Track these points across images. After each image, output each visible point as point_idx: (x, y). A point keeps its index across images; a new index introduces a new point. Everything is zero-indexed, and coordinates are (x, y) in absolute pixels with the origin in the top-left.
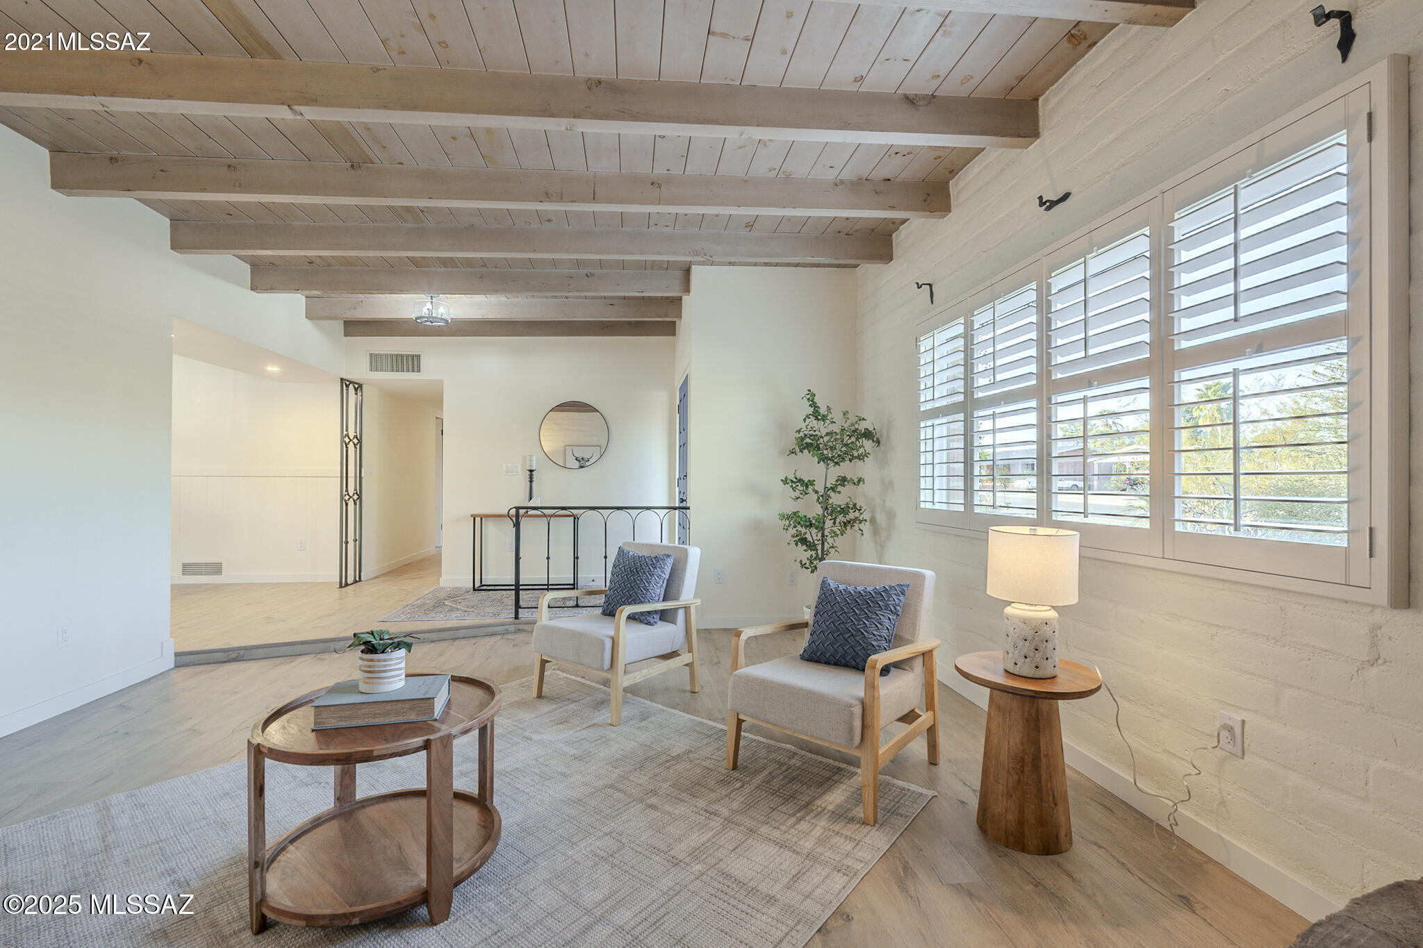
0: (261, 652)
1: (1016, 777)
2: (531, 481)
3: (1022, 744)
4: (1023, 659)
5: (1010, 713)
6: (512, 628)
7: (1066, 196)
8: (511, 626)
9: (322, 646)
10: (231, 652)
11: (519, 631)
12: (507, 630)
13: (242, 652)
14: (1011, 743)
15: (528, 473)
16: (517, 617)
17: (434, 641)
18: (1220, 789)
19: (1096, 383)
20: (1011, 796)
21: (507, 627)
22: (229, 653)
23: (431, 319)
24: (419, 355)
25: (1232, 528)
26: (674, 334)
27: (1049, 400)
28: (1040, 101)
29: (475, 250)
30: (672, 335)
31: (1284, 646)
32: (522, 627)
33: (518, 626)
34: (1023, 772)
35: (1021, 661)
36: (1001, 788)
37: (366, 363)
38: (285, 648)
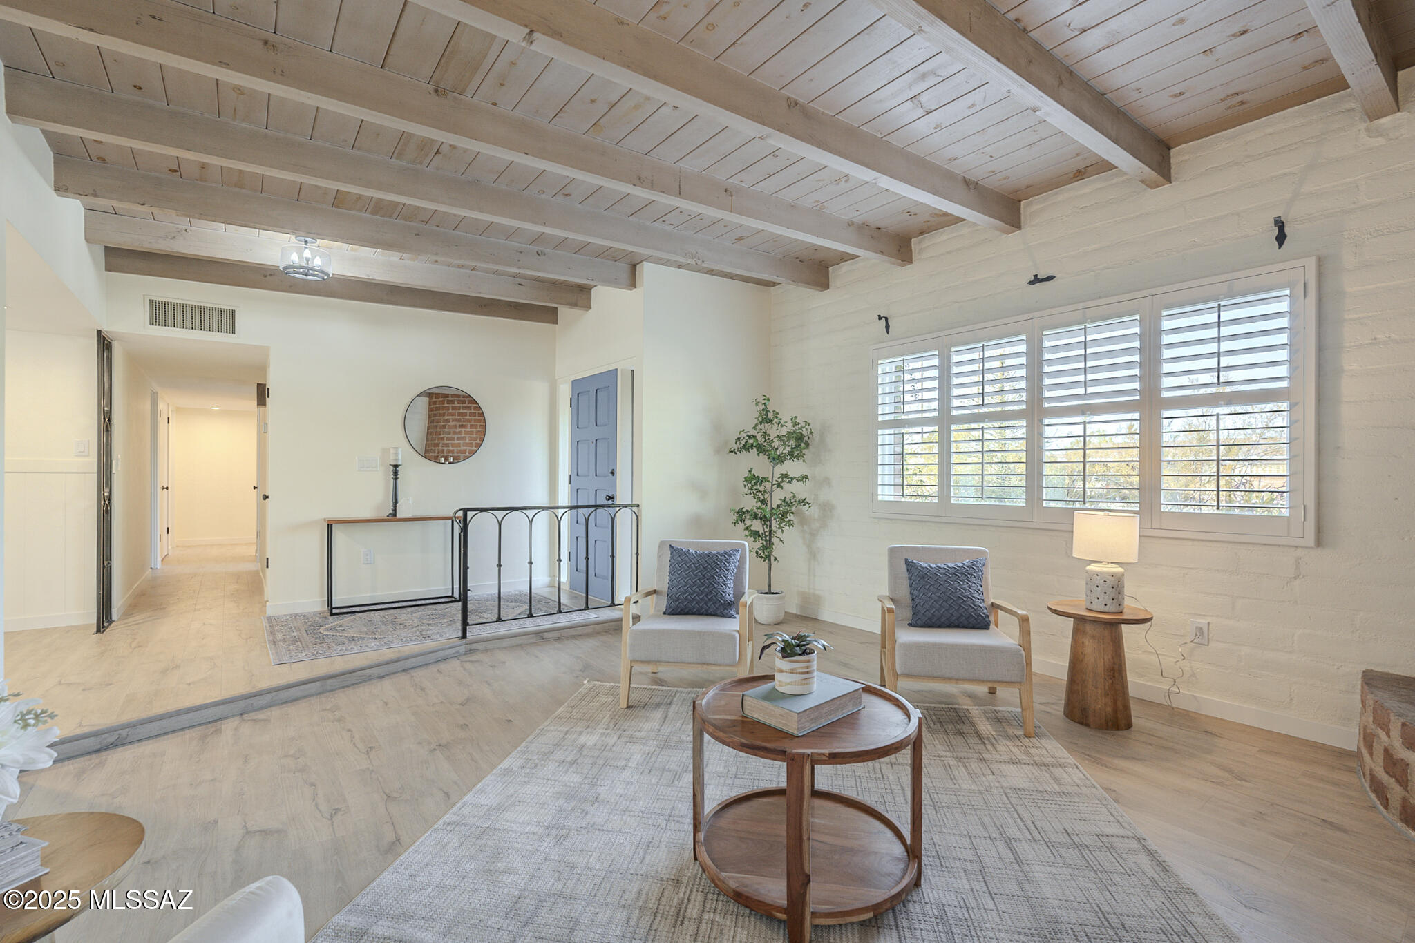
0: (154, 728)
1: (1110, 681)
2: (396, 478)
3: (1113, 658)
4: (1111, 601)
5: (1103, 639)
6: (462, 649)
7: (1050, 278)
8: (460, 647)
9: (242, 704)
10: (106, 735)
11: (469, 652)
12: (458, 652)
13: (124, 733)
14: (1105, 659)
15: (392, 468)
16: (464, 636)
17: (383, 677)
18: (1191, 667)
19: (1088, 412)
20: (1108, 694)
21: (457, 649)
22: (103, 736)
23: (307, 271)
24: (233, 312)
25: (1215, 508)
26: (556, 322)
27: (1041, 421)
28: (1022, 203)
29: (481, 210)
30: (554, 323)
31: (1238, 575)
32: (474, 646)
33: (469, 646)
34: (1114, 677)
35: (1109, 602)
36: (1100, 691)
37: (144, 313)
38: (191, 715)
